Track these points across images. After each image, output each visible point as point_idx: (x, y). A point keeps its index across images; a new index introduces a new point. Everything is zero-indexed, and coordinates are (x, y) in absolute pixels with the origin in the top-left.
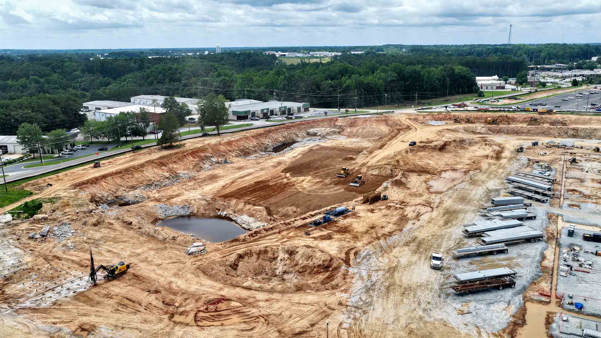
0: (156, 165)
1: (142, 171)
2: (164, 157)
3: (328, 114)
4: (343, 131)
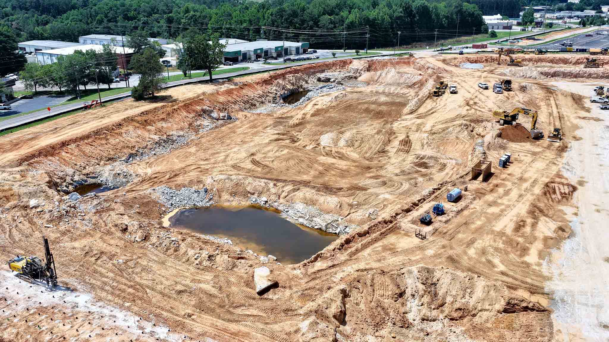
0: (138, 125)
1: (120, 134)
2: (146, 113)
3: (336, 56)
4: (360, 76)
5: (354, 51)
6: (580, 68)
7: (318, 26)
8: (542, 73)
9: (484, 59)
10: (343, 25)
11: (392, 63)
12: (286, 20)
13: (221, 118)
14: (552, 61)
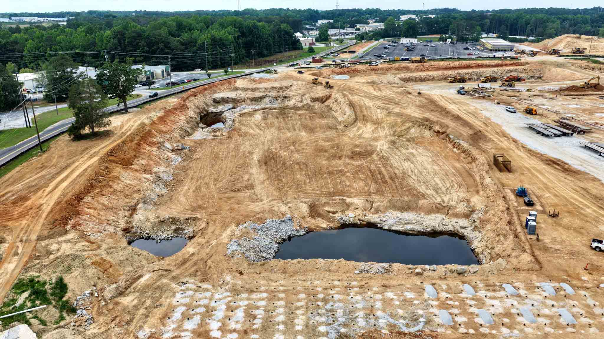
0: (120, 166)
1: (118, 178)
2: (114, 151)
3: (211, 76)
5: (223, 71)
7: (169, 48)
8: (400, 79)
9: (346, 71)
10: (195, 46)
12: (130, 43)
13: (176, 148)
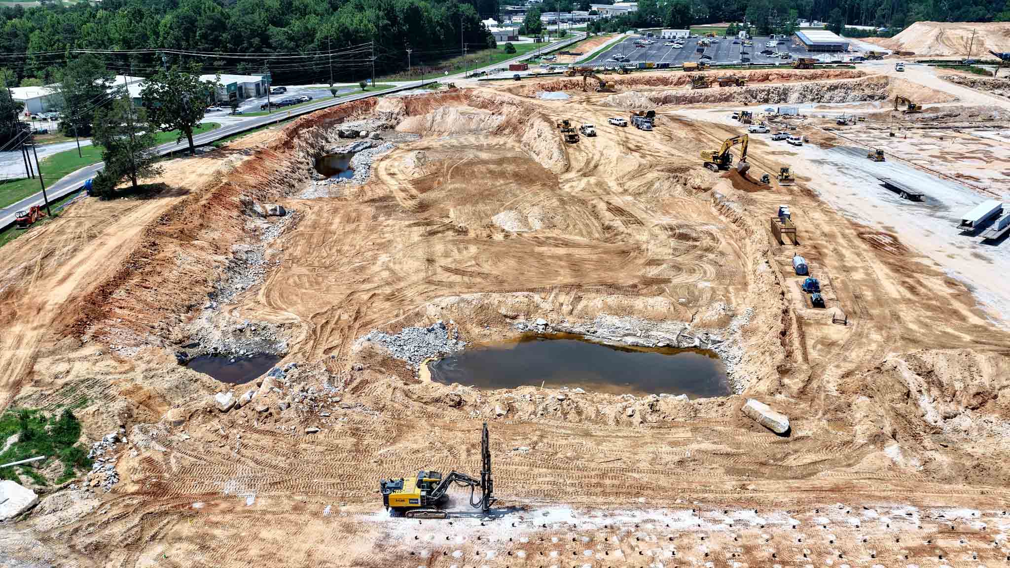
0: (175, 241)
1: (170, 261)
2: (167, 217)
3: (338, 93)
4: (398, 123)
5: (358, 84)
6: (687, 90)
7: (269, 46)
8: (651, 99)
9: (562, 85)
10: (312, 41)
11: (436, 100)
12: (204, 36)
13: (270, 213)
14: (648, 82)
